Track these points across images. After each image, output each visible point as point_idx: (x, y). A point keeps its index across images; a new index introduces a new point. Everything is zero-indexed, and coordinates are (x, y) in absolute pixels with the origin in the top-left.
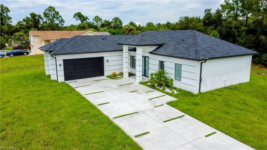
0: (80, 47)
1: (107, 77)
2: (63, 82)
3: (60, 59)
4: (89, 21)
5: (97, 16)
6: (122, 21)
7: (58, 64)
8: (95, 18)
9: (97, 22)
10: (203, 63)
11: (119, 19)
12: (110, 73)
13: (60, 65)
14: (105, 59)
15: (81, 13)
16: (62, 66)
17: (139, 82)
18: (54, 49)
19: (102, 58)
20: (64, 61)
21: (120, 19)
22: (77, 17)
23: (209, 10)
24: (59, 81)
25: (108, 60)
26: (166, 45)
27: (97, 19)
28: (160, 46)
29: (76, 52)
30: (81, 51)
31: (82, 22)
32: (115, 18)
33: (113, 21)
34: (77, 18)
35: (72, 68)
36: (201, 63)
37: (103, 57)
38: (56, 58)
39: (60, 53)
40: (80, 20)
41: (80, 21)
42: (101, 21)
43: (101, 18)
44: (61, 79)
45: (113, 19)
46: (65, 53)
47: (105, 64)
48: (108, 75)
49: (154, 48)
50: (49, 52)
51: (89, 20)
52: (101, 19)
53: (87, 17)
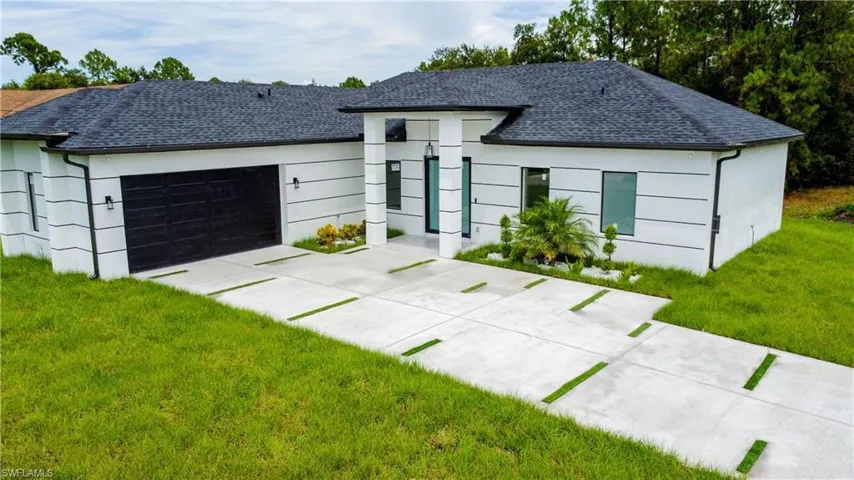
0: (185, 124)
1: (296, 245)
2: (123, 279)
3: (108, 175)
4: (69, 67)
5: (96, 52)
6: (190, 72)
7: (98, 198)
8: (88, 57)
9: (98, 75)
10: (723, 163)
11: (180, 65)
12: (311, 231)
13: (108, 199)
14: (285, 177)
15: (35, 38)
16: (119, 208)
17: (452, 254)
18: (72, 130)
19: (272, 172)
20: (126, 181)
21: (185, 65)
22: (15, 51)
23: (529, 29)
24: (105, 275)
25: (295, 180)
26: (532, 110)
27: (96, 60)
28: (513, 114)
29: (179, 142)
30: (198, 137)
31: (37, 71)
32: (164, 61)
33: (160, 72)
34: (15, 57)
35: (156, 215)
36: (719, 163)
37: (275, 168)
38: (86, 169)
39: (111, 144)
40: (34, 62)
41: (32, 66)
42: (112, 70)
43: (112, 59)
44: (115, 265)
45: (158, 65)
46: (133, 144)
47: (287, 193)
48: (299, 239)
49: (495, 121)
50: (43, 144)
51: (66, 62)
52: (113, 64)
53: (57, 52)
